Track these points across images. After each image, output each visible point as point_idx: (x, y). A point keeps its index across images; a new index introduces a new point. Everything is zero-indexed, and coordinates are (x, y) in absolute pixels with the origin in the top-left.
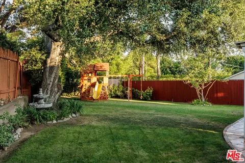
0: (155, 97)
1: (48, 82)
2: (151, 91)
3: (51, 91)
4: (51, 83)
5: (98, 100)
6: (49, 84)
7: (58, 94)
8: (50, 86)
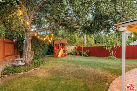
0: (90, 55)
1: (26, 52)
2: (88, 52)
3: (27, 56)
4: (27, 52)
5: (60, 57)
6: (26, 53)
7: (32, 57)
8: (27, 53)
